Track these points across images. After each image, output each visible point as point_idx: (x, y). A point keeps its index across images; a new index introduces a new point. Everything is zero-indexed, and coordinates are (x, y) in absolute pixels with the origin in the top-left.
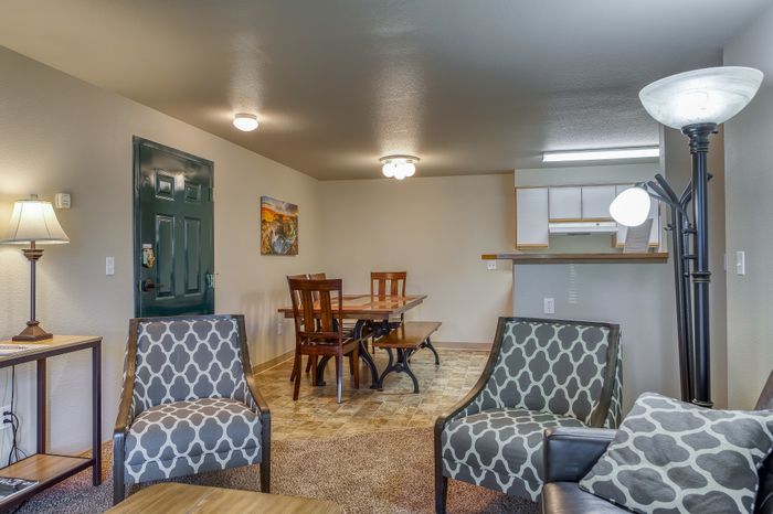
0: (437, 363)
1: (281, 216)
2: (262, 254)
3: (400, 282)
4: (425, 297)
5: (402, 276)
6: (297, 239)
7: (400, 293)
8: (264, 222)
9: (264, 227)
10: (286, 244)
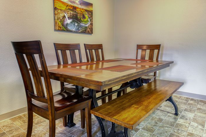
0: (176, 114)
1: (75, 8)
2: (55, 30)
3: (156, 51)
4: (172, 62)
5: (158, 47)
6: (92, 24)
7: (155, 59)
8: (55, 9)
9: (56, 12)
10: (81, 26)
